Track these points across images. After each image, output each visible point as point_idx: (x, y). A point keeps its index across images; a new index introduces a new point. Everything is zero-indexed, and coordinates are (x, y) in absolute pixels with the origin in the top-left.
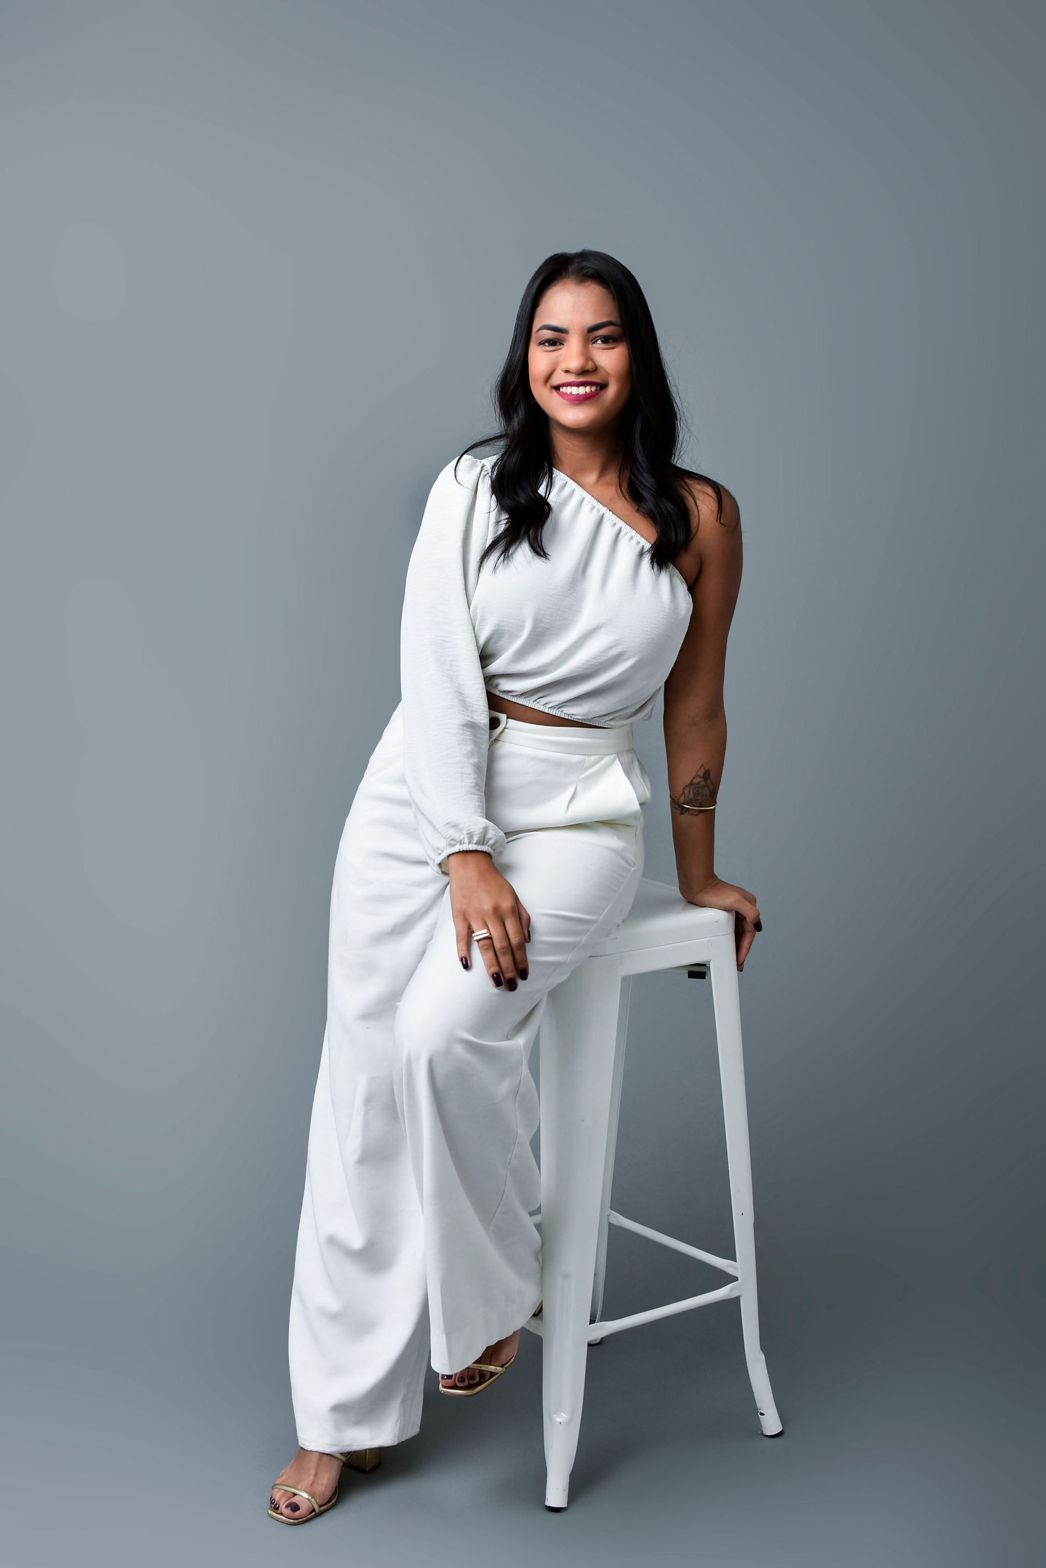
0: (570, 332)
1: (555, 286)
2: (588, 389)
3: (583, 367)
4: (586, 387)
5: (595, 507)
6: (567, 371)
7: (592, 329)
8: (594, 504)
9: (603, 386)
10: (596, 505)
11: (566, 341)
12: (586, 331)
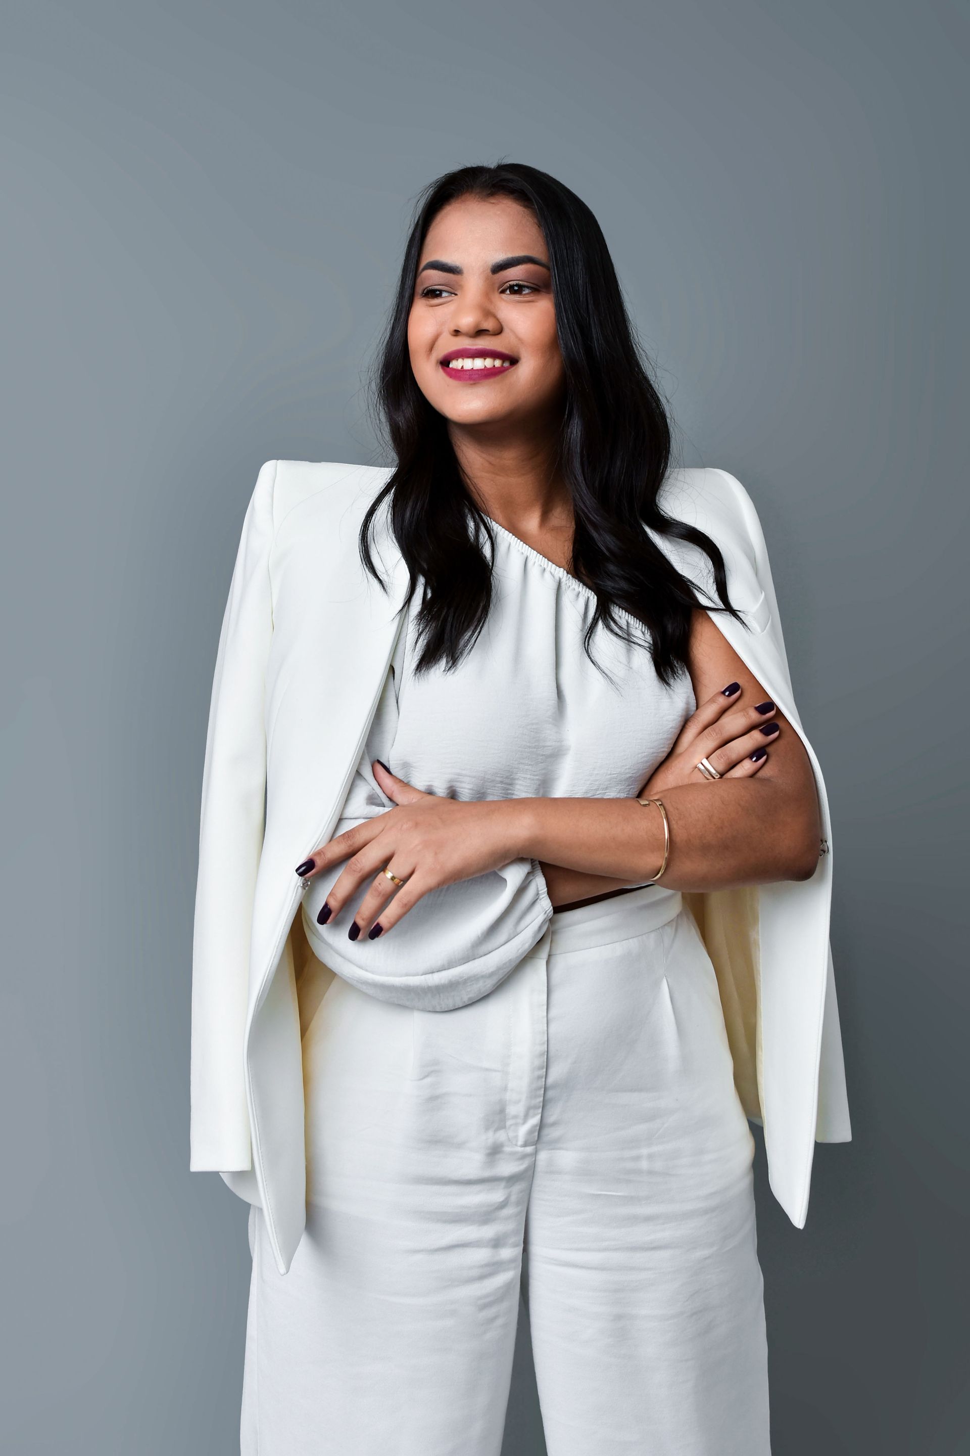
0: (465, 271)
1: (450, 204)
2: (488, 363)
3: (477, 324)
4: (485, 359)
5: (545, 569)
6: (457, 333)
7: (498, 268)
8: (542, 565)
9: (513, 361)
10: (545, 566)
11: (461, 287)
12: (489, 271)
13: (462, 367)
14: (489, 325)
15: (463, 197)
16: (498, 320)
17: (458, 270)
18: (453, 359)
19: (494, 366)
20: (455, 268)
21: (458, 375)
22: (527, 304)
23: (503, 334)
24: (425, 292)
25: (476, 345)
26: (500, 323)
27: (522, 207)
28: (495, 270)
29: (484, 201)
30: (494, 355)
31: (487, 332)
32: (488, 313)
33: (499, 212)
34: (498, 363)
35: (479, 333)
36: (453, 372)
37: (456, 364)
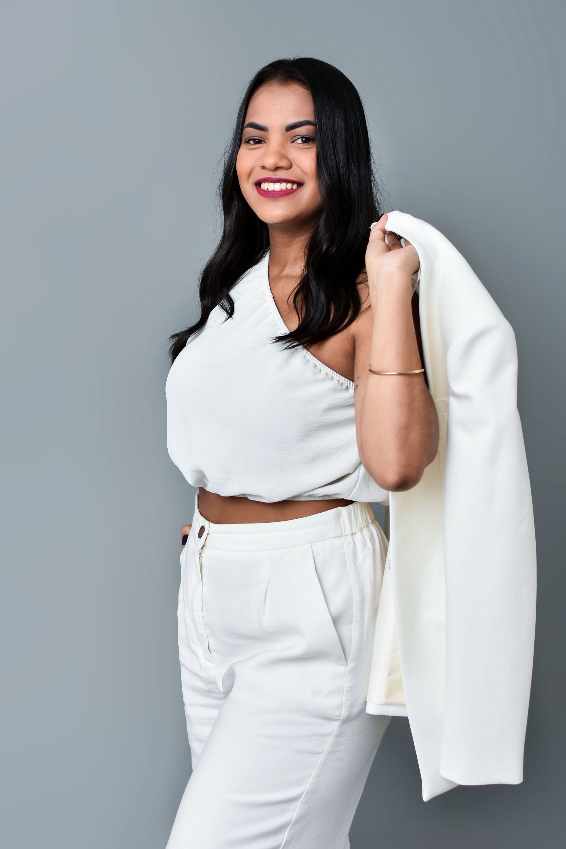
7: (290, 128)
11: (268, 139)
12: (284, 130)
13: (268, 189)
14: (283, 163)
15: (270, 82)
16: (289, 160)
17: (266, 129)
18: (263, 182)
19: (287, 188)
20: (264, 127)
21: (267, 194)
22: (307, 150)
23: (293, 168)
24: (247, 140)
25: (276, 175)
26: (290, 161)
27: (305, 90)
28: (287, 129)
29: (282, 85)
30: (287, 181)
31: (283, 168)
32: (283, 156)
33: (291, 93)
34: (289, 186)
35: (277, 168)
36: (262, 192)
37: (265, 186)
